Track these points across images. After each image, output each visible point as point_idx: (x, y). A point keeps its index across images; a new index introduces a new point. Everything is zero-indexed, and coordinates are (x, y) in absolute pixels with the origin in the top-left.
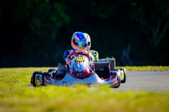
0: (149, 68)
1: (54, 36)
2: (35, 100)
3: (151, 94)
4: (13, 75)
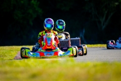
0: (99, 45)
1: (31, 23)
2: (21, 69)
3: (104, 64)
4: (2, 52)
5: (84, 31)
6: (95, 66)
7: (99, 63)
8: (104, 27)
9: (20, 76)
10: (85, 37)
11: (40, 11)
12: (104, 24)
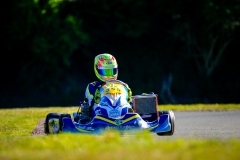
0: (200, 107)
1: (67, 62)
2: (47, 153)
3: (211, 143)
4: (8, 119)
5: (170, 79)
6: (192, 147)
7: (200, 141)
8: (210, 71)
10: (173, 90)
12: (210, 65)
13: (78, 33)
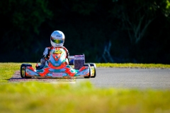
1: (37, 31)
6: (120, 94)
8: (138, 39)
9: (13, 106)
11: (50, 13)
13: (45, 11)
